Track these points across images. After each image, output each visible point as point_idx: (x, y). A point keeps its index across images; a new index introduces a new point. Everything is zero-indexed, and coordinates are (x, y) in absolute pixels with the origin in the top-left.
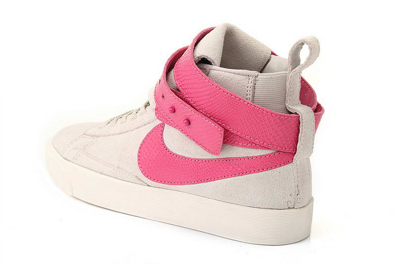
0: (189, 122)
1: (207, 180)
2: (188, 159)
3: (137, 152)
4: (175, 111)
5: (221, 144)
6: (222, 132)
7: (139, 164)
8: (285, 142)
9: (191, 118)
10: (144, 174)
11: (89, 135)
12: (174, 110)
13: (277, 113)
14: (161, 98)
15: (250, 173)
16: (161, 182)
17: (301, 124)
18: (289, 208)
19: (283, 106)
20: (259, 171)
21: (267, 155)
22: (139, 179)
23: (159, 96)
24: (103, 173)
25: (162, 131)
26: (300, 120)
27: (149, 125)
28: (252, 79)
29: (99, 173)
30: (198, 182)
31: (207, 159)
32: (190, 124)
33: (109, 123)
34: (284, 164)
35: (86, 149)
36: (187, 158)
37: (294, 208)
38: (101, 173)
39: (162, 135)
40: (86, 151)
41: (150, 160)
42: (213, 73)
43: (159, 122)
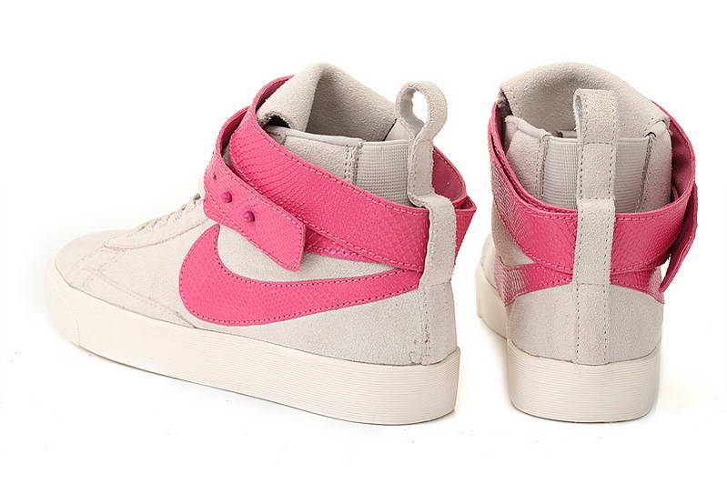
0: (252, 217)
1: (284, 318)
2: (255, 282)
3: (179, 272)
4: (231, 200)
5: (301, 252)
6: (303, 231)
7: (181, 291)
8: (403, 252)
9: (255, 210)
10: (188, 309)
11: (111, 248)
12: (230, 198)
13: (388, 201)
14: (212, 181)
15: (350, 304)
16: (214, 321)
17: (431, 226)
18: (413, 364)
19: (402, 196)
20: (363, 302)
21: (376, 275)
22: (181, 317)
23: (211, 178)
24: (126, 307)
25: (216, 237)
26: (430, 218)
27: (198, 228)
28: (352, 151)
29: (120, 307)
30: (270, 321)
31: (284, 283)
32: (254, 220)
33: (143, 228)
34: (404, 291)
35: (104, 270)
36: (253, 281)
37: (420, 364)
38: (123, 308)
39: (216, 243)
40: (104, 273)
41: (197, 286)
42: (290, 141)
43: (211, 223)
